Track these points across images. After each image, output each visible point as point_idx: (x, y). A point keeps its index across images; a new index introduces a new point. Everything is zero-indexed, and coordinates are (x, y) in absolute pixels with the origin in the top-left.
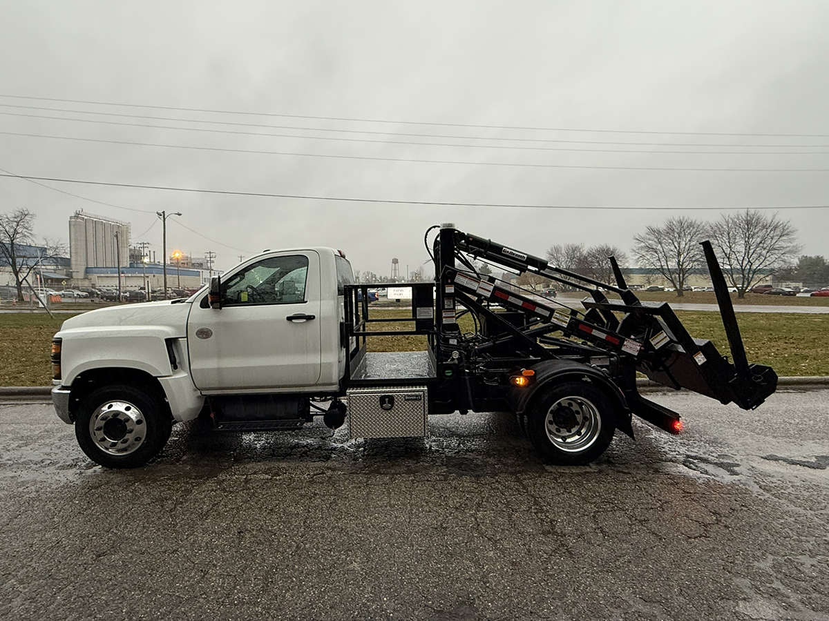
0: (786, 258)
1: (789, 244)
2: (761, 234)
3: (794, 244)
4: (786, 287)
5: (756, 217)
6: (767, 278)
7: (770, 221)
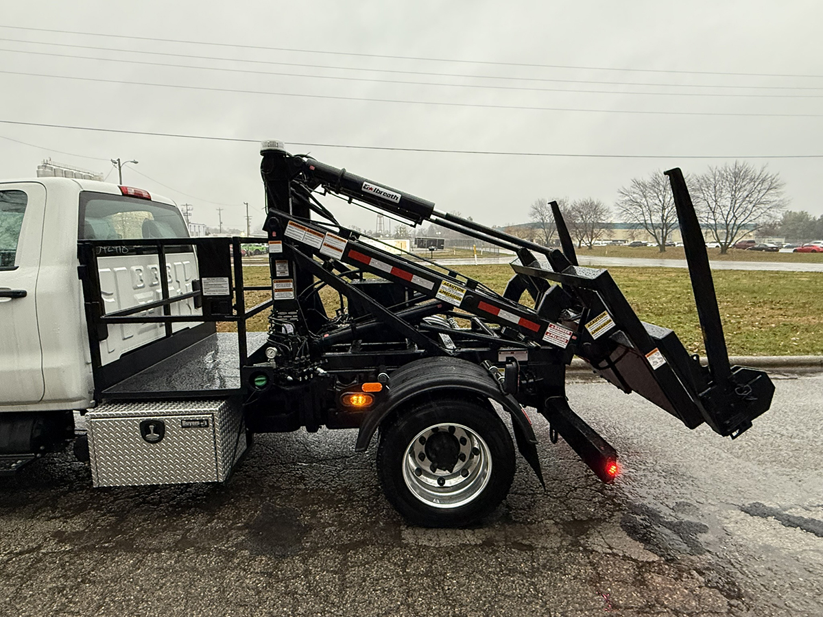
0: (771, 212)
1: (776, 198)
2: (748, 187)
3: (782, 198)
4: (770, 243)
5: (744, 170)
6: (751, 234)
7: (758, 174)
